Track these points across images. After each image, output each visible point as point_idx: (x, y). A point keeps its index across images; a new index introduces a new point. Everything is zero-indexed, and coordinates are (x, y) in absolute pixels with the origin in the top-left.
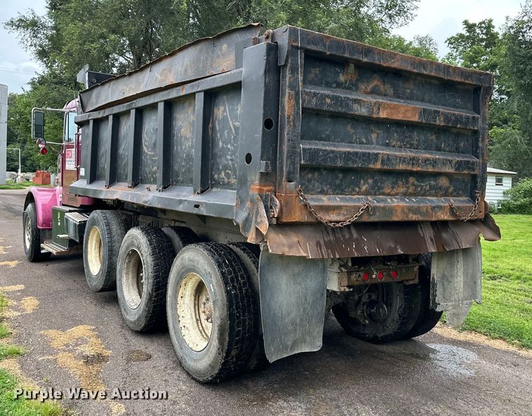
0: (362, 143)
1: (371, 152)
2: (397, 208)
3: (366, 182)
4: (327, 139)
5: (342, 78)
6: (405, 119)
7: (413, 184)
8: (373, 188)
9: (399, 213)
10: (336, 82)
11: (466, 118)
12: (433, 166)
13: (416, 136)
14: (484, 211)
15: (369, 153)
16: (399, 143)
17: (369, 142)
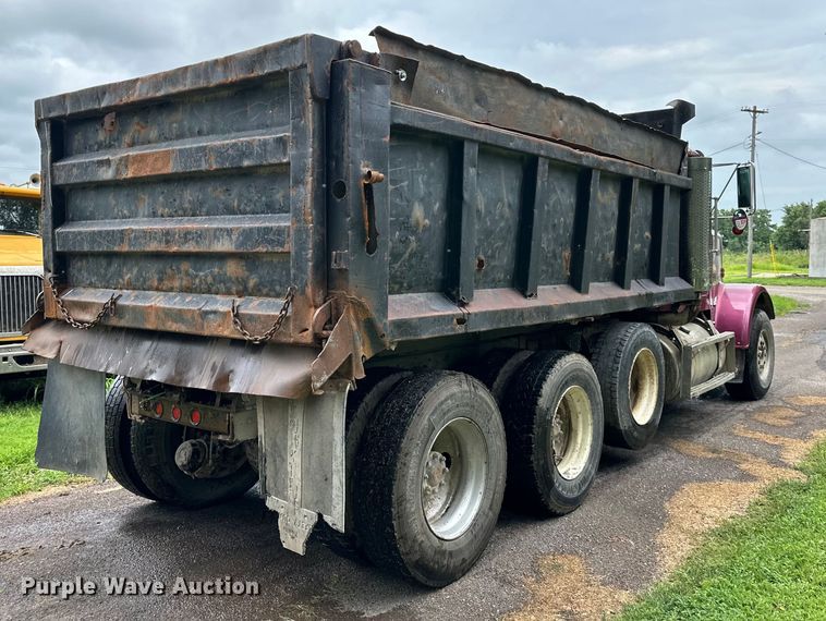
0: (124, 217)
1: (115, 228)
2: (149, 311)
3: (130, 270)
4: (91, 217)
5: (101, 136)
6: (153, 173)
7: (187, 274)
8: (137, 280)
9: (152, 318)
10: (97, 143)
11: (260, 146)
12: (197, 242)
13: (189, 195)
14: (311, 329)
15: (113, 231)
16: (167, 210)
17: (133, 215)
